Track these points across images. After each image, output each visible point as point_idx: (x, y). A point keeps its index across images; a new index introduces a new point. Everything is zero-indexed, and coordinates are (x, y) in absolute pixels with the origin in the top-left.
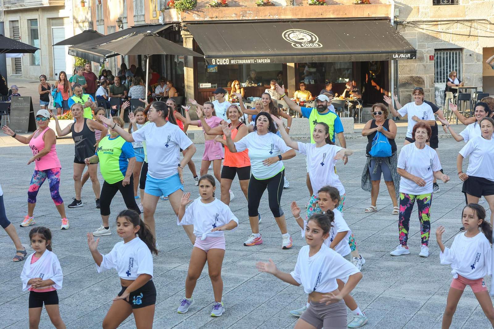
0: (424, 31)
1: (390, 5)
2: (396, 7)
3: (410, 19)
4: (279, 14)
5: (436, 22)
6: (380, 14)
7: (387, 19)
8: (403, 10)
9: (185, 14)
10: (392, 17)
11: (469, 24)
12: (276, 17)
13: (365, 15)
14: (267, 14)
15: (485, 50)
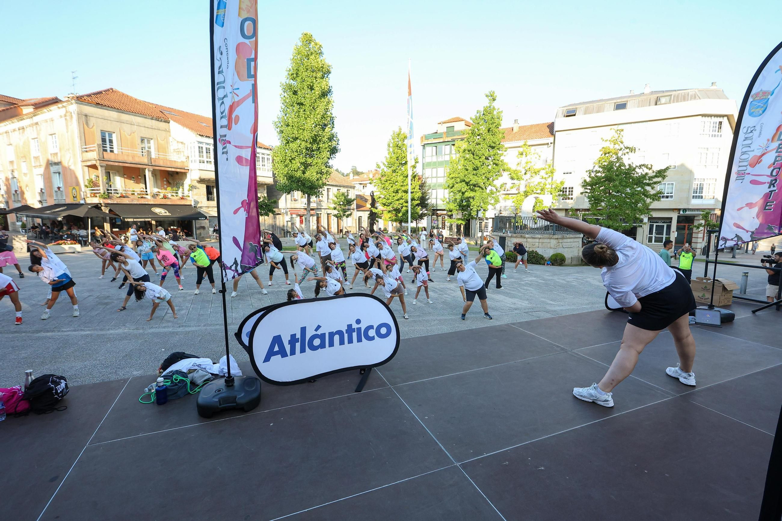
0: (204, 210)
1: (192, 200)
2: (194, 201)
3: (199, 205)
5: (208, 207)
6: (188, 203)
7: (191, 205)
8: (196, 202)
9: (104, 200)
10: (193, 204)
12: (147, 203)
13: (183, 203)
14: (142, 202)
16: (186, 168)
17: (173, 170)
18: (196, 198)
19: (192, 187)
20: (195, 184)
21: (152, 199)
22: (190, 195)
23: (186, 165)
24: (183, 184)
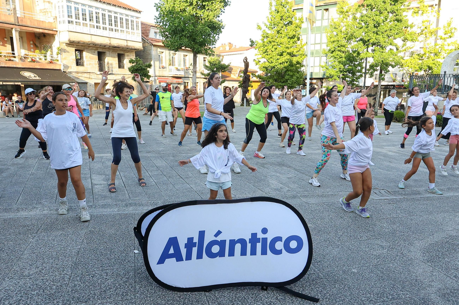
0: (74, 75)
1: (61, 65)
2: (63, 66)
3: (69, 70)
4: (16, 65)
5: (77, 72)
6: (57, 68)
7: (60, 70)
8: (66, 67)
10: (62, 69)
11: (89, 74)
13: (52, 68)
14: (10, 65)
15: (95, 83)
16: (54, 30)
17: (41, 31)
18: (65, 62)
19: (61, 51)
20: (64, 46)
21: (20, 62)
22: (59, 59)
23: (54, 26)
24: (51, 47)
